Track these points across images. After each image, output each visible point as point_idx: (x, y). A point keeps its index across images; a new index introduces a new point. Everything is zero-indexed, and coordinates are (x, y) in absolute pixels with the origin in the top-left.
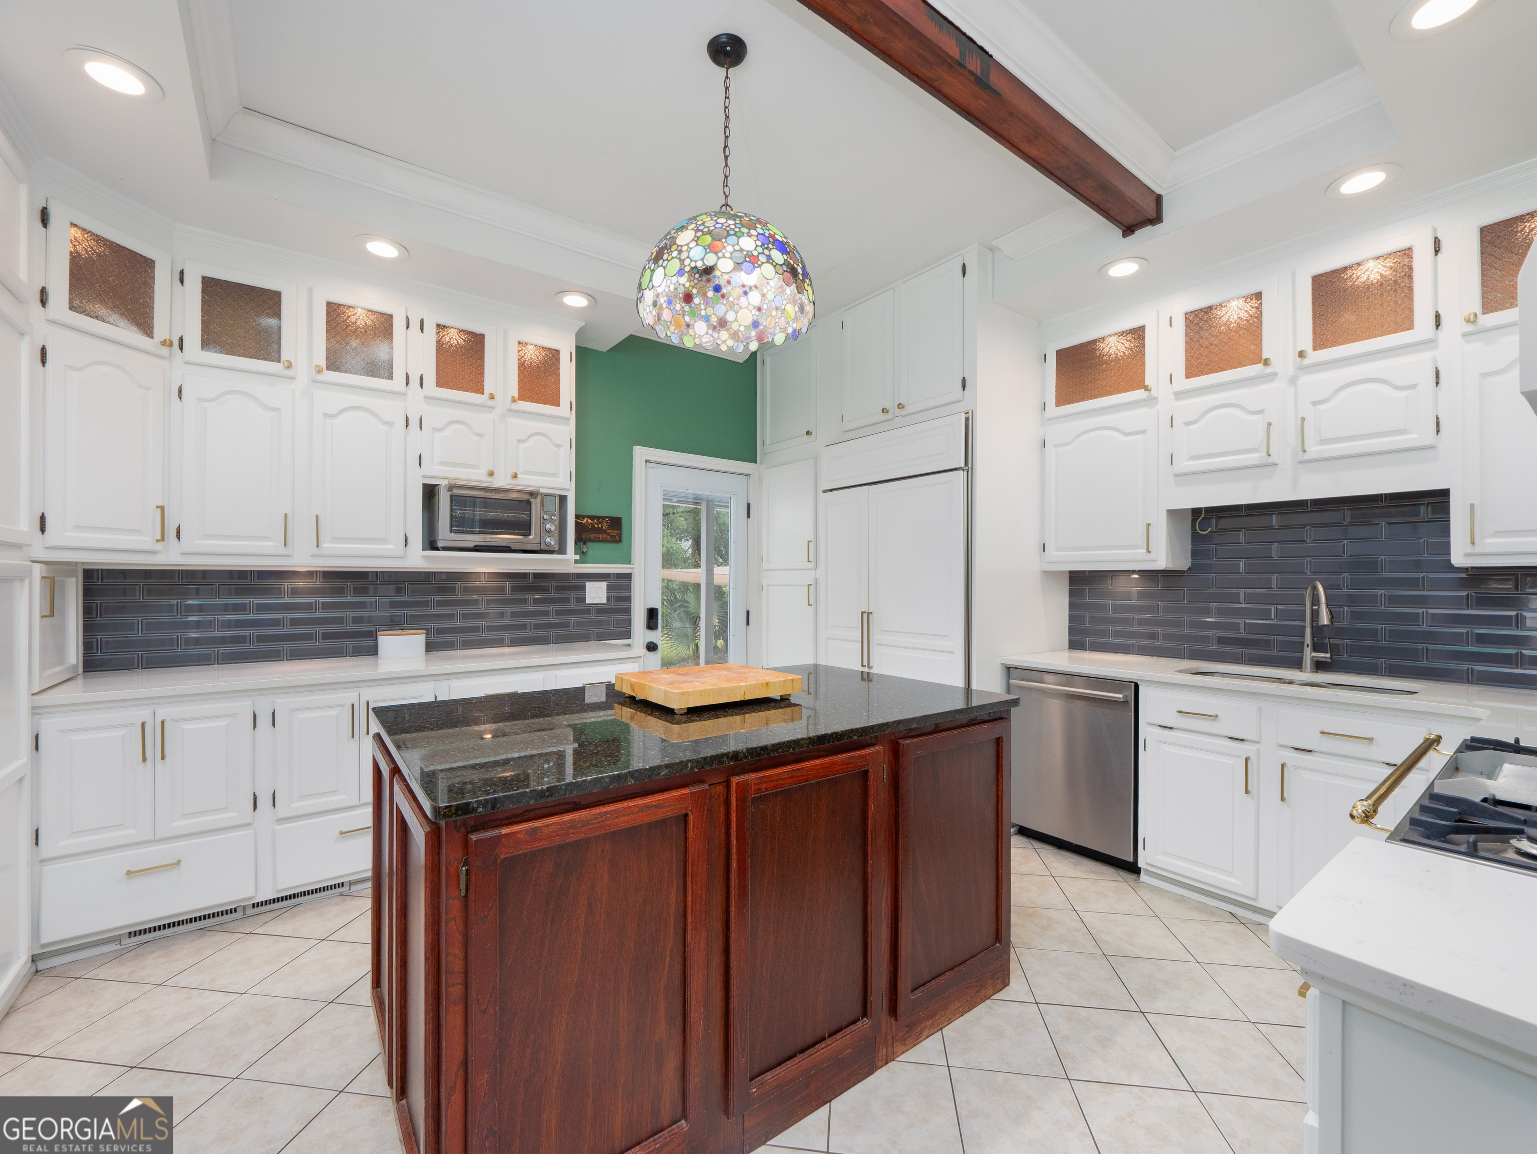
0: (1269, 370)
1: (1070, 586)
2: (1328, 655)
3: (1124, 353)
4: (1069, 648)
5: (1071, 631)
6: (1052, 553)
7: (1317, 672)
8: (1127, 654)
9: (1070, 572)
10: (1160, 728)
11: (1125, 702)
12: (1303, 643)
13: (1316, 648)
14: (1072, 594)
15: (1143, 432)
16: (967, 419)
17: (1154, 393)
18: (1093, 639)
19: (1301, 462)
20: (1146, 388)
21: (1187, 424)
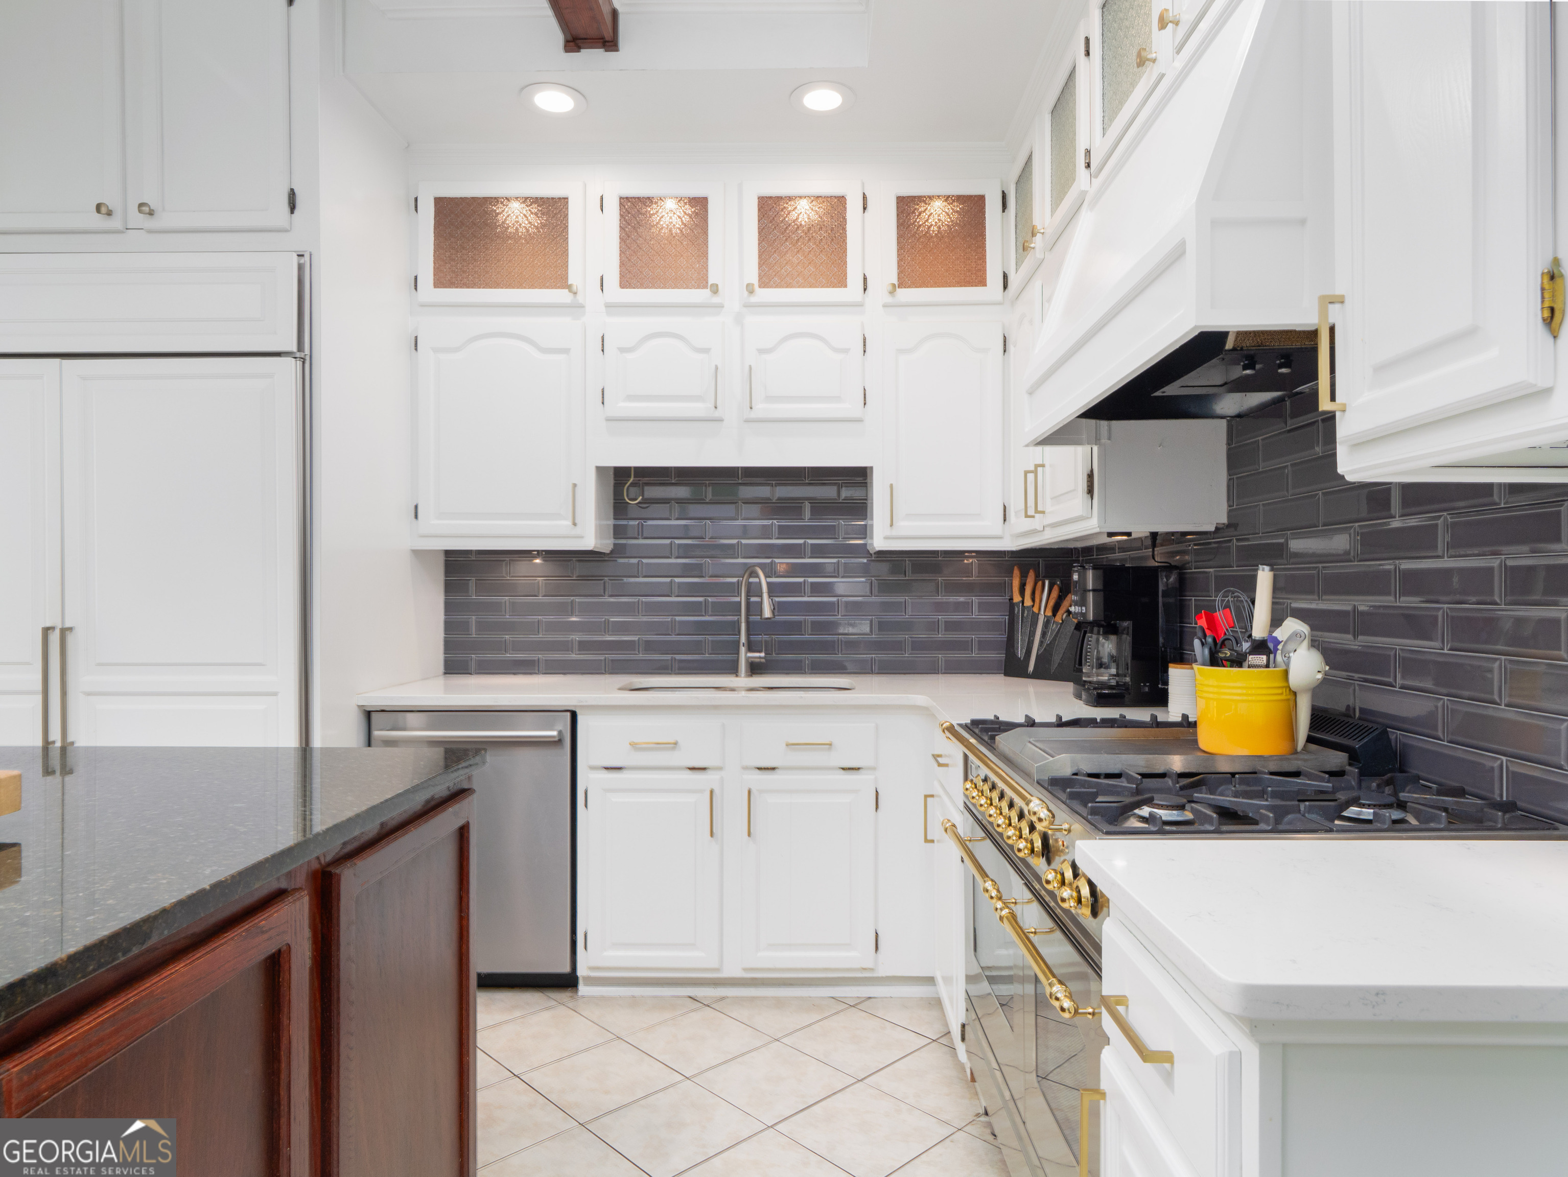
0: (716, 300)
1: (446, 576)
2: (763, 655)
3: (528, 231)
4: (445, 673)
5: (449, 646)
6: (430, 521)
7: (751, 676)
8: (531, 674)
9: (448, 553)
10: (605, 771)
11: (559, 742)
12: (739, 642)
13: (751, 648)
14: (450, 588)
15: (566, 351)
16: (301, 268)
17: (580, 298)
18: (481, 656)
19: (747, 421)
20: (569, 287)
21: (622, 350)
